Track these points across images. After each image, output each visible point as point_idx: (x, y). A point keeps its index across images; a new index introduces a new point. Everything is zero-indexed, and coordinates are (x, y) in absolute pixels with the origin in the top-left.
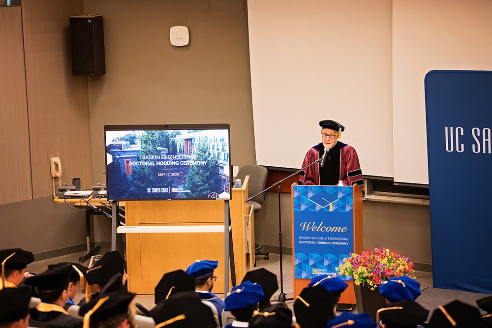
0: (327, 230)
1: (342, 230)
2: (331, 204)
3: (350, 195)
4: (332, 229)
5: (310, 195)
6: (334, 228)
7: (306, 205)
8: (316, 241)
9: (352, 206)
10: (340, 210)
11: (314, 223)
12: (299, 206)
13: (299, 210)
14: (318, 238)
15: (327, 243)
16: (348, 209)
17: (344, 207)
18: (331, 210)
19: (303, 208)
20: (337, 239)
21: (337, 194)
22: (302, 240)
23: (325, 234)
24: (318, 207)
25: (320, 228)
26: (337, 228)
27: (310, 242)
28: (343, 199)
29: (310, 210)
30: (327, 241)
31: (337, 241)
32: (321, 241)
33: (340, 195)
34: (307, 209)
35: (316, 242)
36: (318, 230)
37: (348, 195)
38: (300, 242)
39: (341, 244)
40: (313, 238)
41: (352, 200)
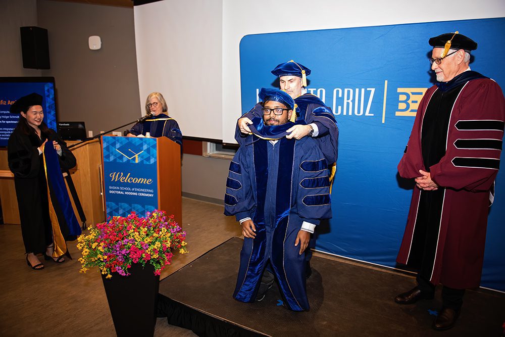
0: (133, 181)
1: (147, 182)
2: (136, 156)
3: (154, 146)
4: (138, 181)
5: (118, 146)
6: (140, 179)
7: (115, 155)
8: (124, 191)
9: (156, 158)
10: (145, 162)
11: (122, 173)
12: (108, 157)
13: (108, 161)
14: (125, 189)
15: (134, 194)
16: (152, 161)
17: (148, 159)
18: (137, 161)
19: (112, 158)
20: (143, 190)
21: (141, 145)
22: (112, 190)
23: (132, 185)
24: (126, 158)
25: (127, 179)
26: (143, 180)
27: (119, 192)
28: (148, 151)
29: (118, 160)
30: (134, 192)
31: (143, 192)
32: (129, 191)
33: (145, 147)
34: (115, 160)
35: (124, 193)
36: (125, 181)
37: (152, 147)
38: (111, 192)
39: (147, 195)
40: (121, 188)
41: (156, 152)
